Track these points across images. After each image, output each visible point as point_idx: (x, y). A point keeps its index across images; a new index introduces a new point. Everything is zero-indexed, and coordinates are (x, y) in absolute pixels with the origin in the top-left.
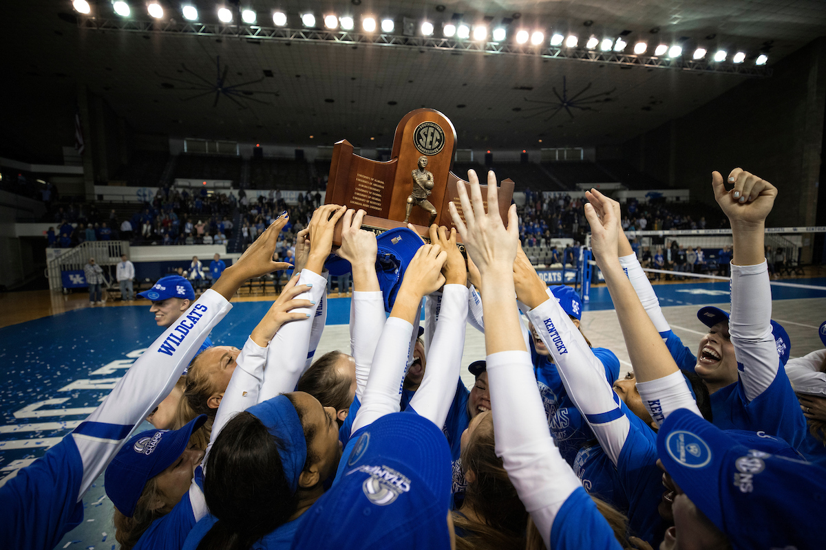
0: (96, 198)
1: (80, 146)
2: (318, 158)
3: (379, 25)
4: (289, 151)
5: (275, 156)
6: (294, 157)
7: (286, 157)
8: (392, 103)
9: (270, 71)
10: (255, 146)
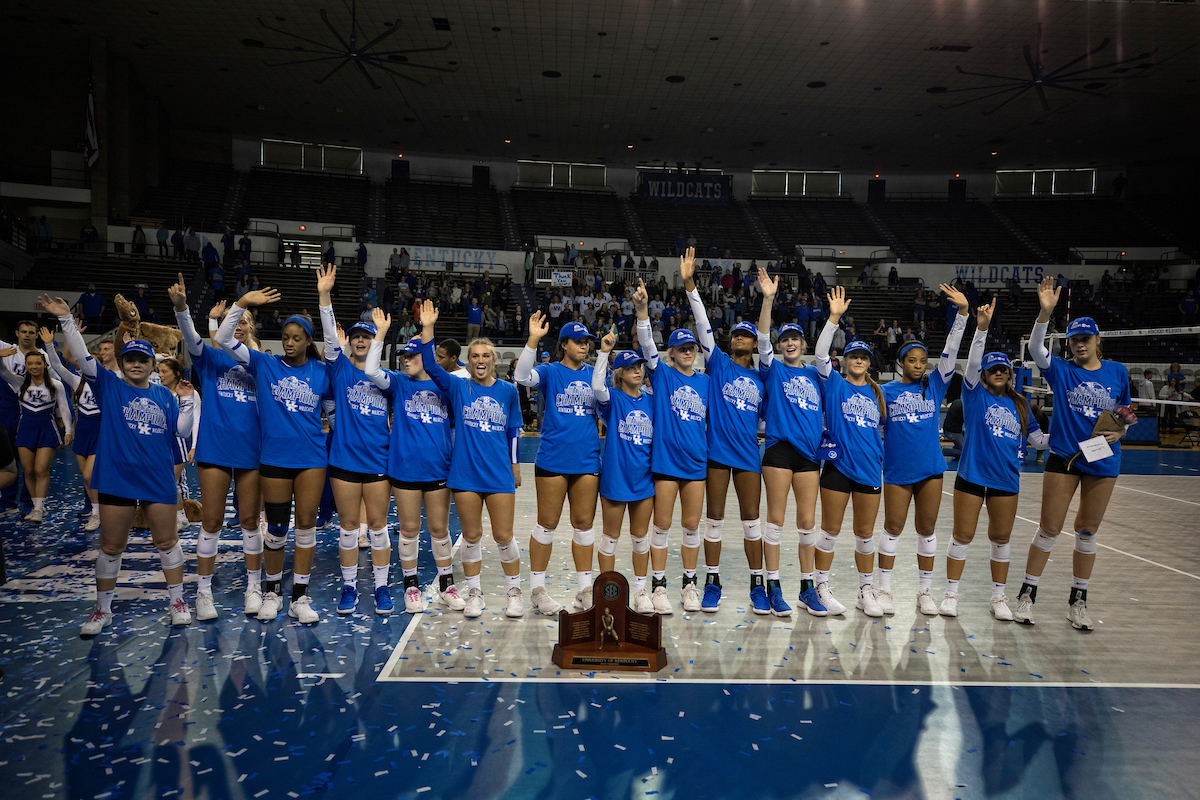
0: (111, 248)
1: (91, 152)
2: (518, 184)
4: (462, 168)
5: (434, 178)
6: (470, 181)
7: (455, 180)
8: (676, 79)
9: (446, 20)
10: (393, 157)
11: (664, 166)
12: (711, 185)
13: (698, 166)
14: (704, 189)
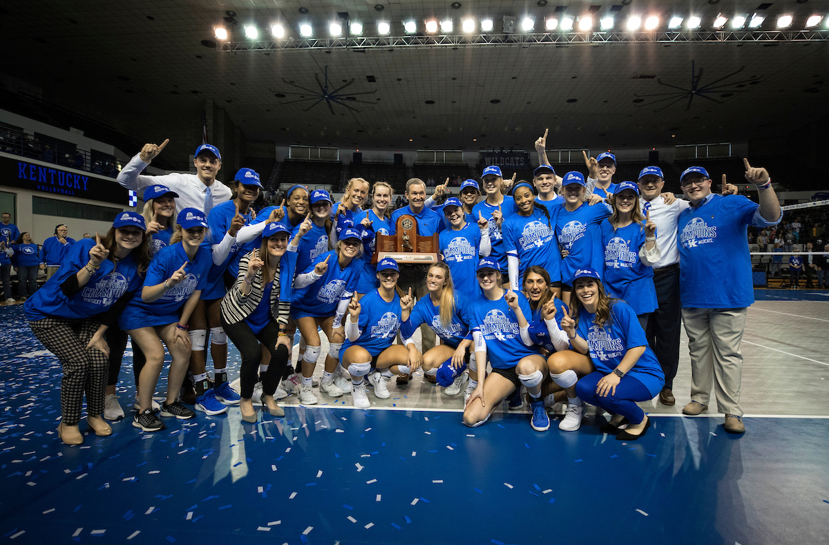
2: (417, 162)
3: (479, 26)
4: (388, 155)
5: (374, 161)
6: (393, 161)
7: (385, 161)
8: (495, 102)
9: (373, 77)
10: (354, 151)
11: (493, 150)
12: (518, 158)
13: (512, 149)
14: (515, 161)
